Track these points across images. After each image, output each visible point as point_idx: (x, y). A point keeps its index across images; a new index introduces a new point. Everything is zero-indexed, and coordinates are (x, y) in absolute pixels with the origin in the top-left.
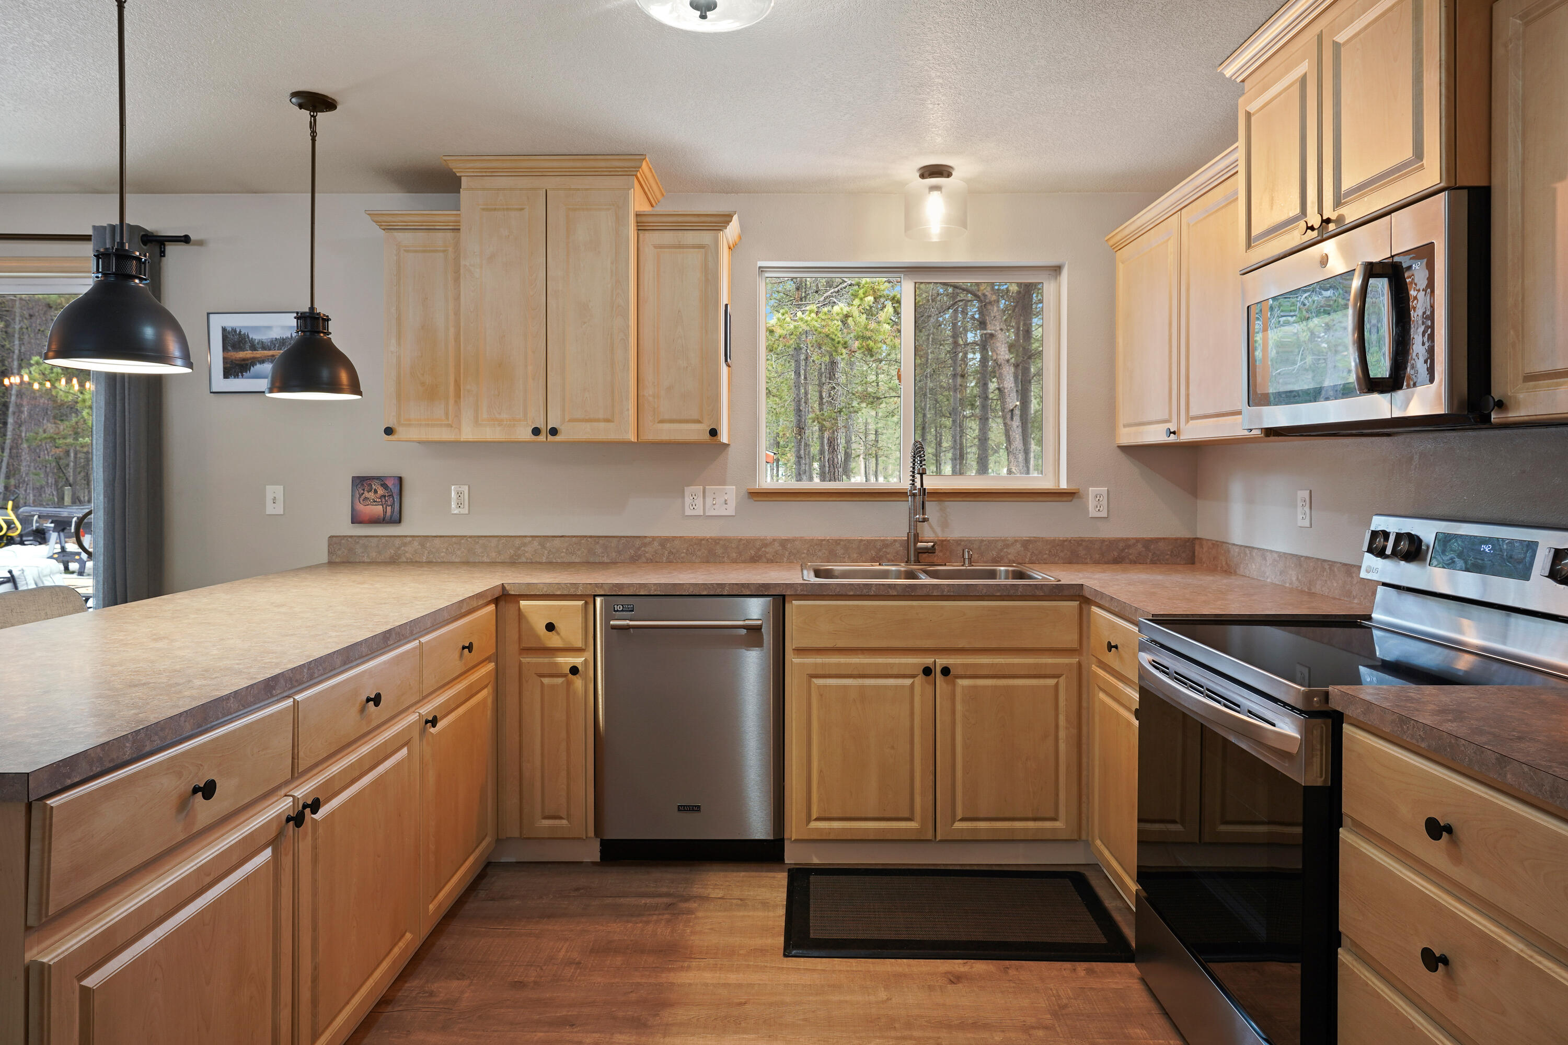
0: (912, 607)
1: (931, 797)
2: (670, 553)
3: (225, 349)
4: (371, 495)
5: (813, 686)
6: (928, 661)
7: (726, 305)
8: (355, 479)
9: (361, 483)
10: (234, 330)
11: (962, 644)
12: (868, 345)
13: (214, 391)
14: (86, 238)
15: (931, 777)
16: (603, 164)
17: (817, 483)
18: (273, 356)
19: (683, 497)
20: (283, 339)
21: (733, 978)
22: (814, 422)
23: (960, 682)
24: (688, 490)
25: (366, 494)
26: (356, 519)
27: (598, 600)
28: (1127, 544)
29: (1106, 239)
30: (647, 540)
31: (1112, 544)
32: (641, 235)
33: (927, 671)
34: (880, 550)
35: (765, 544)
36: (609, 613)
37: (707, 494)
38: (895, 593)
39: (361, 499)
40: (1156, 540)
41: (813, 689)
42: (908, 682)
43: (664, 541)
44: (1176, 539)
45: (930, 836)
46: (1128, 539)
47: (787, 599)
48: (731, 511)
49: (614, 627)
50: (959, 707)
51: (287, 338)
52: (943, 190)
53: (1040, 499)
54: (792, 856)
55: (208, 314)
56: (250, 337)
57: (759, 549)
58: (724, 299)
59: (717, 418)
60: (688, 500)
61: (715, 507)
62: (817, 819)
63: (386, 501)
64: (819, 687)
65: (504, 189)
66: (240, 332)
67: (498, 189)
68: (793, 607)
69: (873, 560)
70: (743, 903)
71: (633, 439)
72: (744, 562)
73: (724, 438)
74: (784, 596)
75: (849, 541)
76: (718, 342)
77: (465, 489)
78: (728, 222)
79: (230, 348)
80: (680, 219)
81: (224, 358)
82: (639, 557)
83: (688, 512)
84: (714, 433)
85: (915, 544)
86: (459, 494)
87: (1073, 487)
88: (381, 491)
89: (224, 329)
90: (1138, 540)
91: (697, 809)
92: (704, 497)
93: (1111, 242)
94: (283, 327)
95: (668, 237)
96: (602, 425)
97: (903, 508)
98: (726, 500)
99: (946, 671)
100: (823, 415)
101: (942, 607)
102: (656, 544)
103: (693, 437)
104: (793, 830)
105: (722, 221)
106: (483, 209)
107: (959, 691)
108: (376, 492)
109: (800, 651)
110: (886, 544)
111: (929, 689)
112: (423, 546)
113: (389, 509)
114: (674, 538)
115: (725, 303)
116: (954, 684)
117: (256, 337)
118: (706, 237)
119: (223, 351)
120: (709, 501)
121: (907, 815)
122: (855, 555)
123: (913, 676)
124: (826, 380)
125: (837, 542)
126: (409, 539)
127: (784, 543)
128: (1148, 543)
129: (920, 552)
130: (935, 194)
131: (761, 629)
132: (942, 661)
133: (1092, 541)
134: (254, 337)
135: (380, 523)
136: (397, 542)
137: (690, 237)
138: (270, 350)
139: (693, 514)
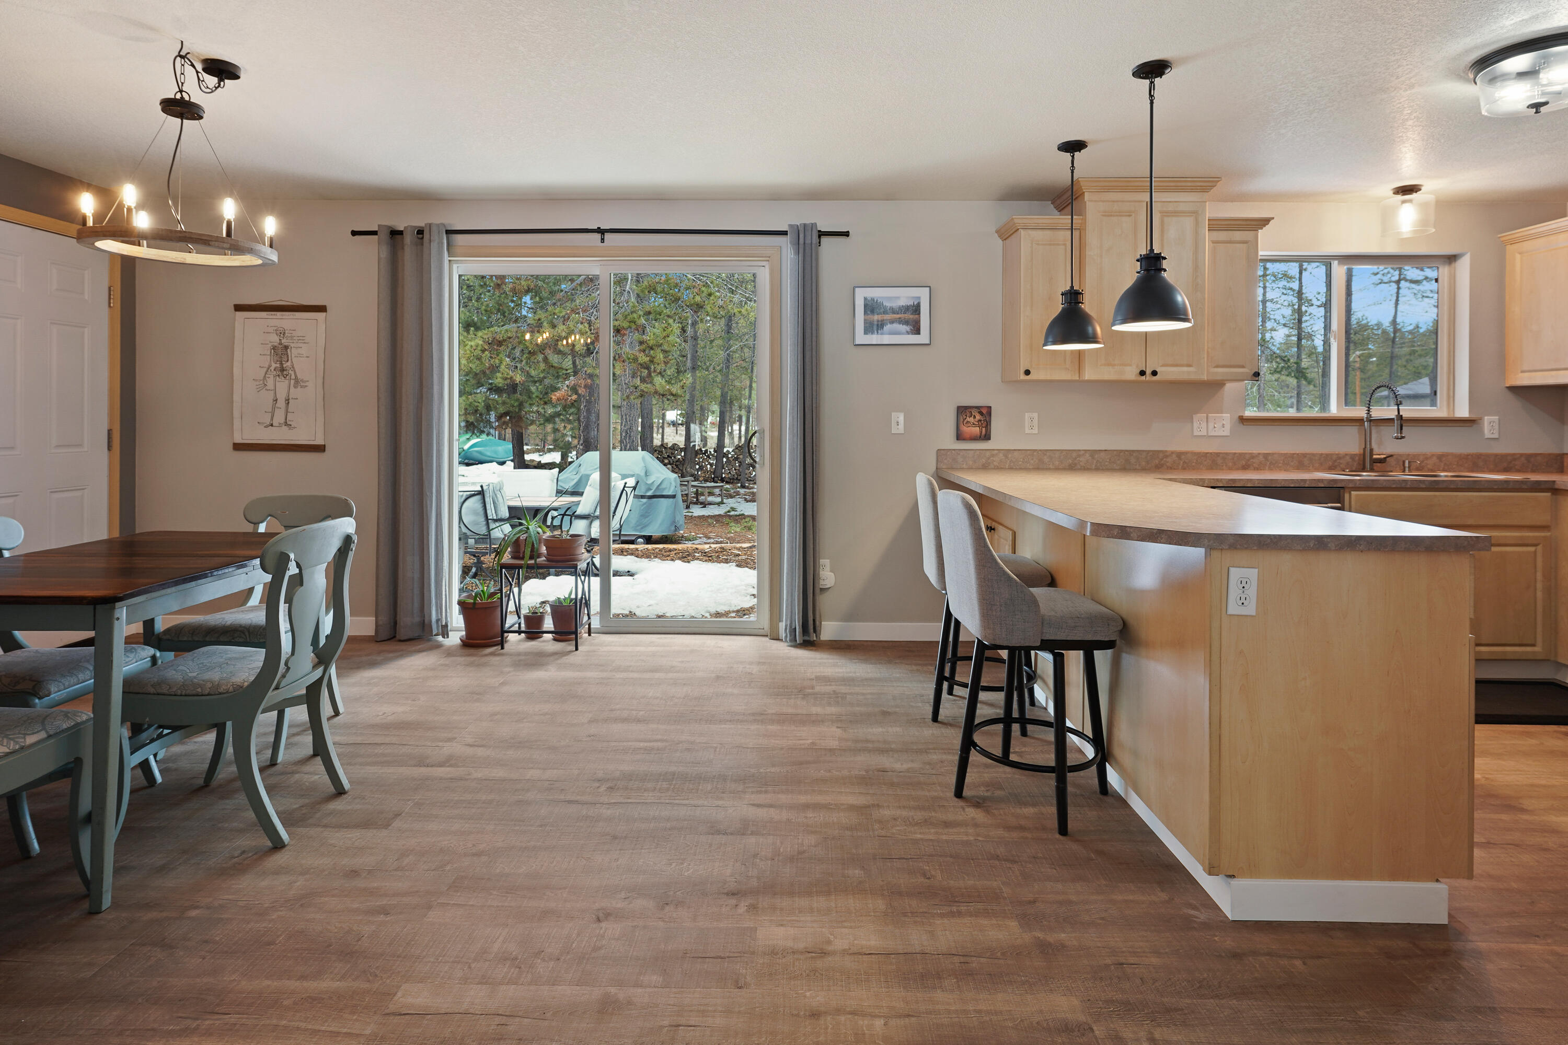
2: (1184, 462)
3: (865, 313)
4: (971, 420)
8: (959, 408)
9: (962, 411)
10: (873, 299)
13: (857, 343)
14: (784, 233)
16: (1189, 184)
18: (900, 318)
19: (1192, 422)
20: (908, 306)
24: (1196, 417)
25: (968, 419)
26: (959, 437)
28: (1514, 457)
29: (1499, 236)
30: (1168, 454)
31: (1503, 457)
32: (1209, 234)
34: (1335, 461)
37: (1209, 419)
39: (965, 422)
40: (1536, 455)
43: (1180, 455)
44: (1550, 454)
46: (1514, 454)
48: (1226, 432)
51: (910, 305)
52: (1413, 202)
53: (1450, 425)
55: (854, 288)
56: (884, 304)
60: (1196, 425)
61: (1215, 429)
63: (982, 424)
65: (1117, 201)
66: (877, 301)
67: (1114, 201)
75: (1313, 455)
77: (1035, 415)
78: (1268, 224)
79: (869, 312)
81: (865, 320)
82: (1162, 465)
83: (1196, 433)
86: (1032, 419)
87: (1474, 416)
88: (978, 417)
89: (865, 299)
90: (1522, 455)
92: (1207, 422)
93: (1502, 239)
94: (908, 298)
95: (1227, 235)
98: (1223, 424)
105: (1265, 223)
106: (1103, 215)
108: (975, 417)
110: (1339, 457)
112: (1006, 457)
113: (984, 429)
114: (1186, 452)
117: (888, 304)
118: (1250, 235)
119: (865, 314)
120: (1211, 425)
125: (1304, 455)
126: (996, 451)
127: (1266, 456)
128: (1529, 457)
130: (1407, 205)
133: (1488, 455)
134: (887, 305)
135: (978, 440)
136: (988, 454)
137: (1238, 235)
138: (898, 314)
139: (1200, 434)
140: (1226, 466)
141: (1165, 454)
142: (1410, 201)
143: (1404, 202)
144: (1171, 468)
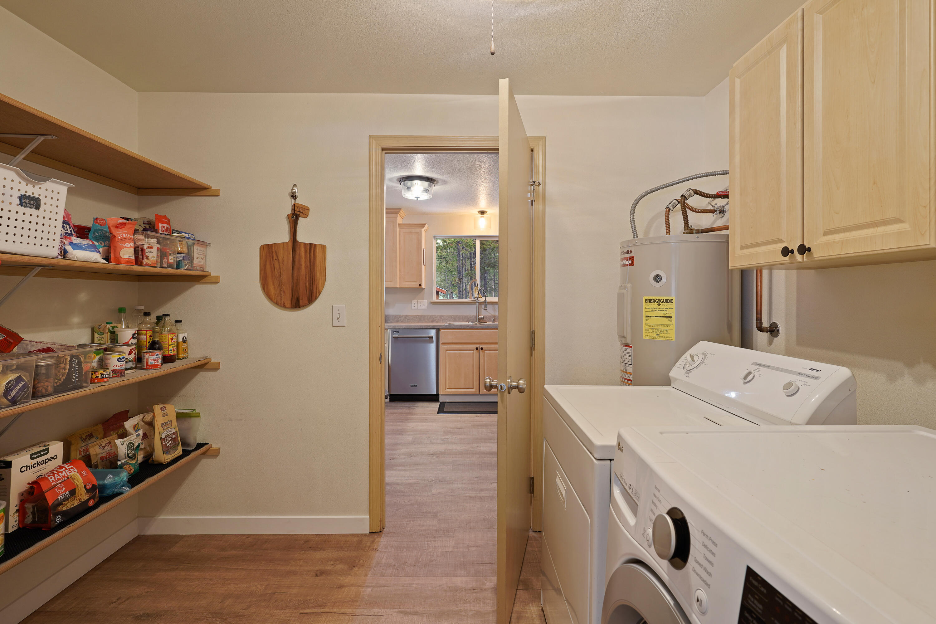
0: (473, 331)
1: (478, 382)
2: (408, 320)
5: (447, 353)
6: (477, 346)
7: (424, 249)
11: (486, 341)
12: (483, 247)
15: (478, 377)
17: (455, 299)
19: (412, 303)
21: (424, 417)
22: (467, 275)
23: (486, 351)
24: (413, 301)
27: (389, 330)
30: (401, 316)
32: (400, 230)
33: (477, 349)
35: (435, 317)
36: (393, 333)
37: (418, 302)
38: (468, 328)
41: (447, 355)
42: (472, 352)
43: (406, 316)
45: (478, 393)
47: (440, 329)
48: (425, 307)
49: (394, 337)
50: (486, 358)
54: (442, 399)
57: (434, 319)
58: (423, 247)
59: (421, 281)
60: (413, 304)
61: (421, 306)
62: (448, 389)
64: (448, 353)
68: (442, 332)
69: (467, 322)
70: (428, 407)
71: (398, 287)
72: (429, 322)
73: (423, 286)
74: (439, 329)
76: (421, 260)
78: (424, 226)
80: (411, 225)
83: (413, 308)
84: (420, 285)
85: (478, 317)
91: (416, 386)
92: (418, 303)
95: (407, 230)
96: (389, 283)
97: (475, 306)
98: (424, 304)
99: (482, 349)
100: (471, 272)
101: (481, 332)
102: (404, 317)
103: (414, 286)
104: (441, 392)
105: (423, 225)
107: (485, 354)
109: (443, 344)
110: (470, 317)
111: (478, 353)
114: (409, 315)
115: (424, 248)
116: (484, 352)
118: (418, 230)
120: (419, 304)
121: (472, 387)
122: (462, 320)
123: (474, 350)
124: (473, 257)
125: (456, 316)
127: (441, 317)
129: (480, 319)
130: (482, 218)
131: (433, 338)
132: (481, 346)
137: (414, 230)
139: (415, 308)
140: (425, 321)
141: (400, 316)
142: (483, 217)
143: (481, 217)
144: (402, 322)
